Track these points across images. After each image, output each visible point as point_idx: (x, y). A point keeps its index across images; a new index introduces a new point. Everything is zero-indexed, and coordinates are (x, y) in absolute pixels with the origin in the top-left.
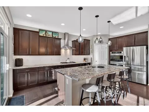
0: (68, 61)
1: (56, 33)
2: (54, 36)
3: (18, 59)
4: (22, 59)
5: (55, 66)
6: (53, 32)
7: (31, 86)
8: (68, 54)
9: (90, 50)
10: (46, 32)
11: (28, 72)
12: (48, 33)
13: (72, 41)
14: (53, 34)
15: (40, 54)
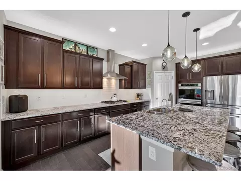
0: (114, 99)
1: (92, 49)
2: (90, 53)
3: (16, 96)
4: (26, 97)
5: (95, 109)
6: (88, 47)
7: (46, 152)
8: (112, 87)
9: (147, 80)
10: (76, 45)
11: (39, 125)
12: (79, 48)
13: (120, 65)
14: (89, 49)
15: (64, 86)
